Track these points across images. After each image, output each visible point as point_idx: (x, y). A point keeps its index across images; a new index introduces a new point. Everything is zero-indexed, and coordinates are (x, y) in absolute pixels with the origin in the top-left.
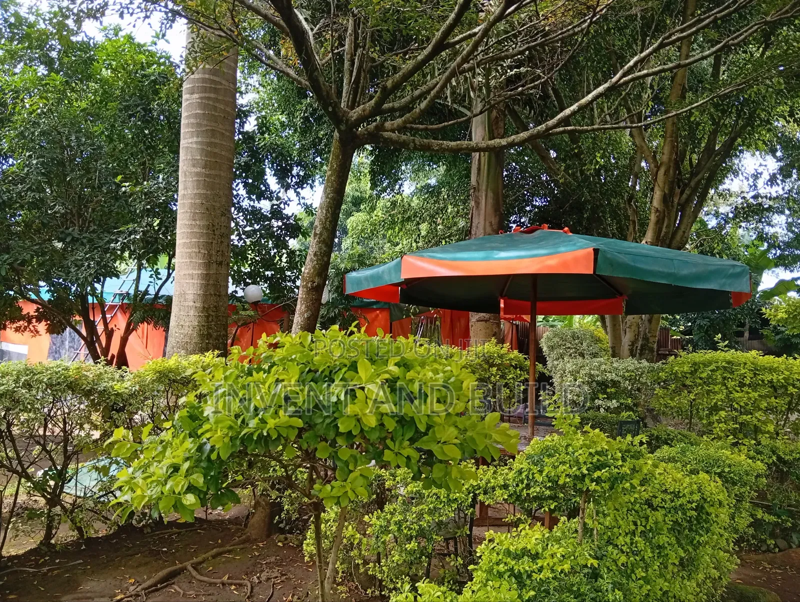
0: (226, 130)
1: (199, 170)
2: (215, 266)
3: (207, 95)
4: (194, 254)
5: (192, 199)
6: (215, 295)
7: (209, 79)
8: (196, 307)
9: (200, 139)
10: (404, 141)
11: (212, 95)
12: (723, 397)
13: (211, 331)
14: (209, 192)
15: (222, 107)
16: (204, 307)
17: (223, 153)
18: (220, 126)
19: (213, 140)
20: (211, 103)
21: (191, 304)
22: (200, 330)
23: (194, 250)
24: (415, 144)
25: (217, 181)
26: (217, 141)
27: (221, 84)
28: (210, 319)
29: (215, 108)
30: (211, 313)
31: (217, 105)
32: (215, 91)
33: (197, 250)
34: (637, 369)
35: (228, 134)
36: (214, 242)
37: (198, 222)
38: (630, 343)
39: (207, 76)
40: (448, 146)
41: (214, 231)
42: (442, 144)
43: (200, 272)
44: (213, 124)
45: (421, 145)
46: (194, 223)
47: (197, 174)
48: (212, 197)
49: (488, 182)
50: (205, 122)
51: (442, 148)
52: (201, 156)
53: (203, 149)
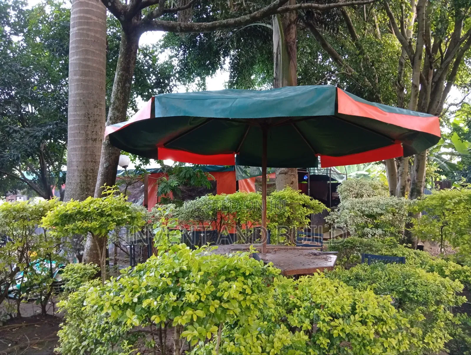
0: (96, 50)
1: (78, 77)
2: (91, 142)
3: (82, 27)
4: (76, 134)
5: (74, 97)
6: (92, 161)
7: (84, 16)
8: (78, 170)
9: (78, 57)
10: (173, 25)
11: (86, 27)
12: (465, 224)
13: (89, 186)
14: (85, 92)
15: (93, 34)
16: (84, 170)
17: (94, 65)
18: (92, 47)
19: (86, 56)
20: (85, 32)
21: (76, 168)
22: (81, 185)
23: (76, 131)
24: (181, 27)
25: (90, 84)
26: (90, 57)
27: (92, 19)
28: (88, 178)
29: (88, 36)
30: (89, 174)
31: (89, 33)
32: (88, 24)
33: (78, 132)
34: (397, 204)
35: (98, 52)
36: (89, 125)
37: (78, 113)
38: (402, 187)
39: (82, 15)
40: (206, 26)
41: (89, 118)
42: (201, 25)
43: (80, 146)
44: (87, 46)
45: (185, 27)
46: (75, 113)
47: (78, 80)
48: (87, 95)
49: (283, 73)
50: (81, 45)
51: (201, 28)
52: (79, 68)
53: (80, 63)
